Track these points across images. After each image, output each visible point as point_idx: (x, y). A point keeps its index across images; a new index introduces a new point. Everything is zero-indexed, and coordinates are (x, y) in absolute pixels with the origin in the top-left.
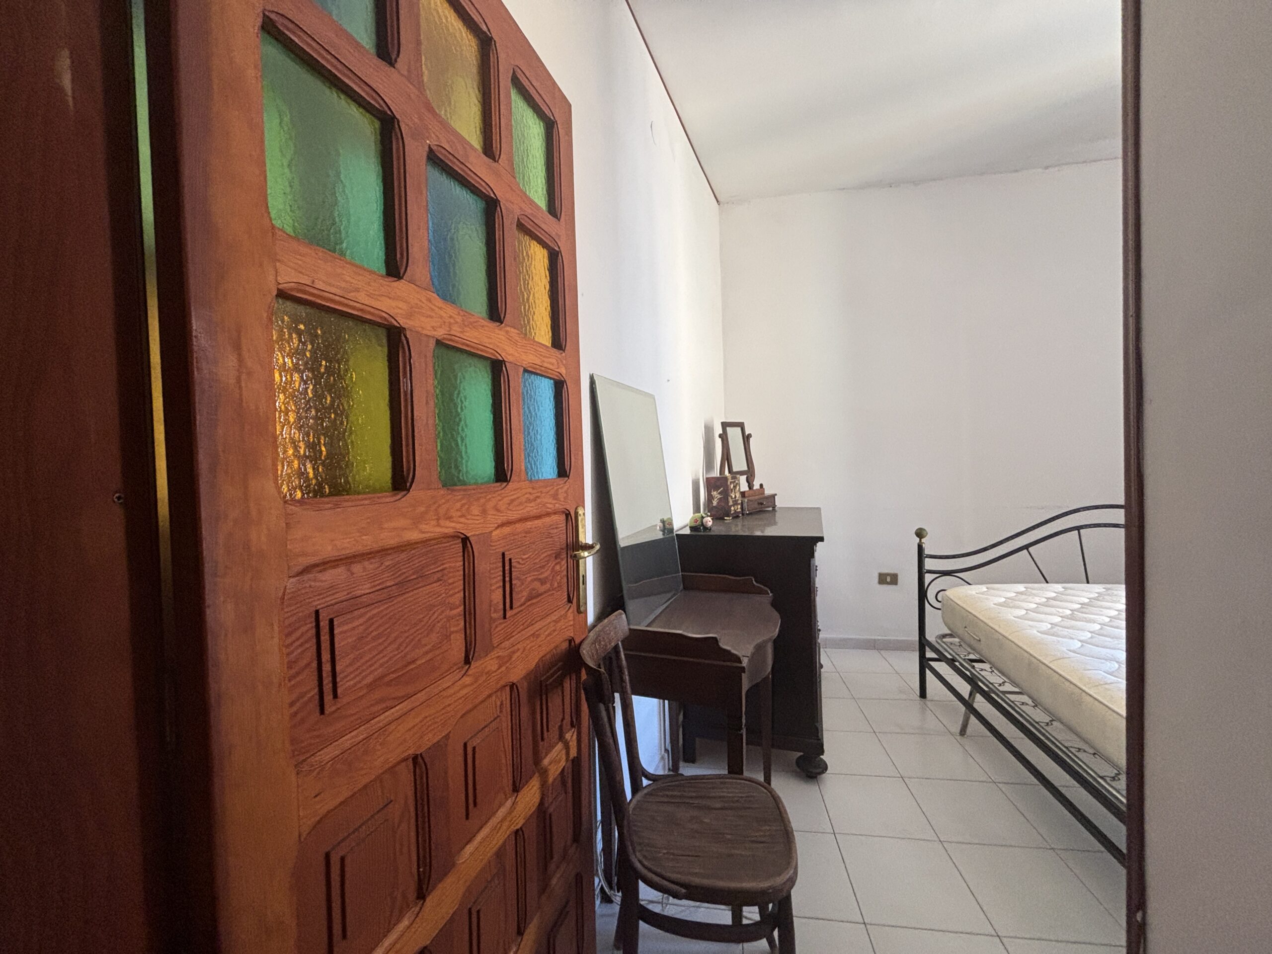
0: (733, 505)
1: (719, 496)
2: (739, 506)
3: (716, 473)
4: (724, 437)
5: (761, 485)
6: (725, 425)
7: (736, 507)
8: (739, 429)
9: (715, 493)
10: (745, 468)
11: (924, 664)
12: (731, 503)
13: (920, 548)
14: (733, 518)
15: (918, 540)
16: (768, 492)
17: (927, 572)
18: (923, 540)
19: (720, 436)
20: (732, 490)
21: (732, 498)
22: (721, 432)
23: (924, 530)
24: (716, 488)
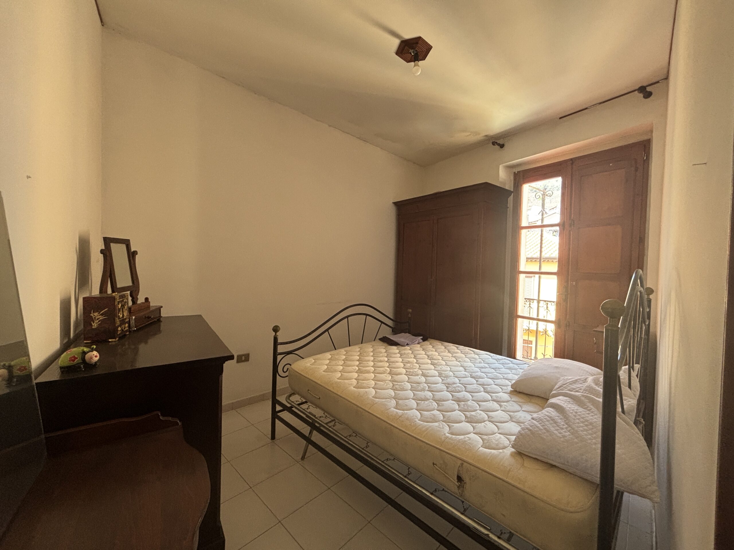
0: (120, 326)
1: (101, 318)
2: (127, 325)
3: (96, 292)
4: (106, 253)
5: (147, 299)
6: (107, 241)
7: (123, 326)
8: (124, 247)
9: (96, 314)
10: (130, 284)
11: (275, 415)
12: (118, 323)
13: (276, 339)
14: (120, 338)
15: (274, 333)
16: (153, 304)
17: (279, 355)
18: (278, 334)
19: (102, 252)
20: (119, 310)
21: (119, 318)
22: (104, 248)
23: (278, 326)
24: (98, 309)
